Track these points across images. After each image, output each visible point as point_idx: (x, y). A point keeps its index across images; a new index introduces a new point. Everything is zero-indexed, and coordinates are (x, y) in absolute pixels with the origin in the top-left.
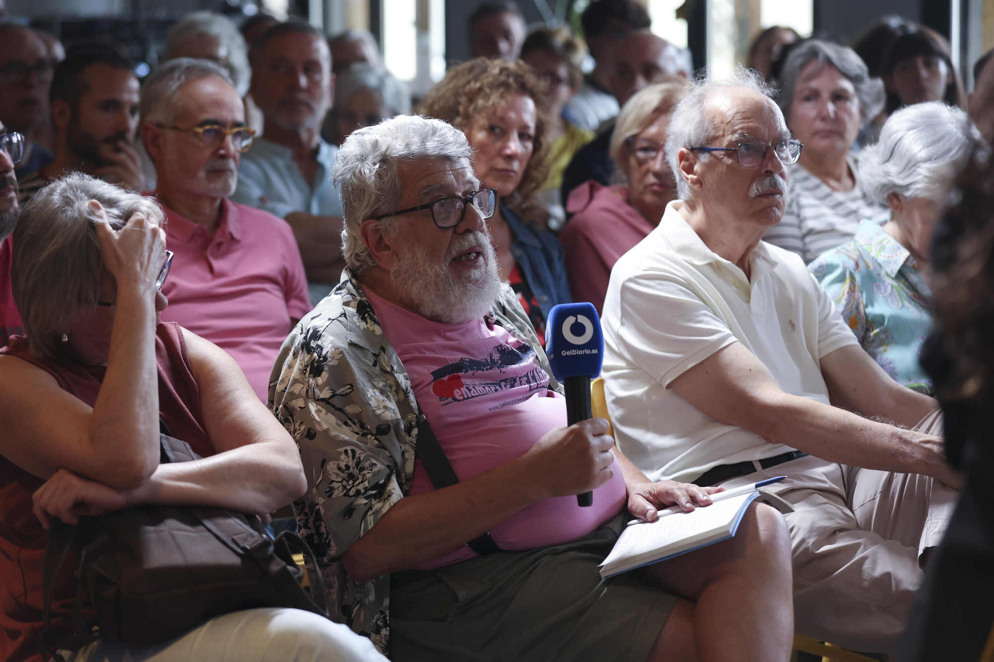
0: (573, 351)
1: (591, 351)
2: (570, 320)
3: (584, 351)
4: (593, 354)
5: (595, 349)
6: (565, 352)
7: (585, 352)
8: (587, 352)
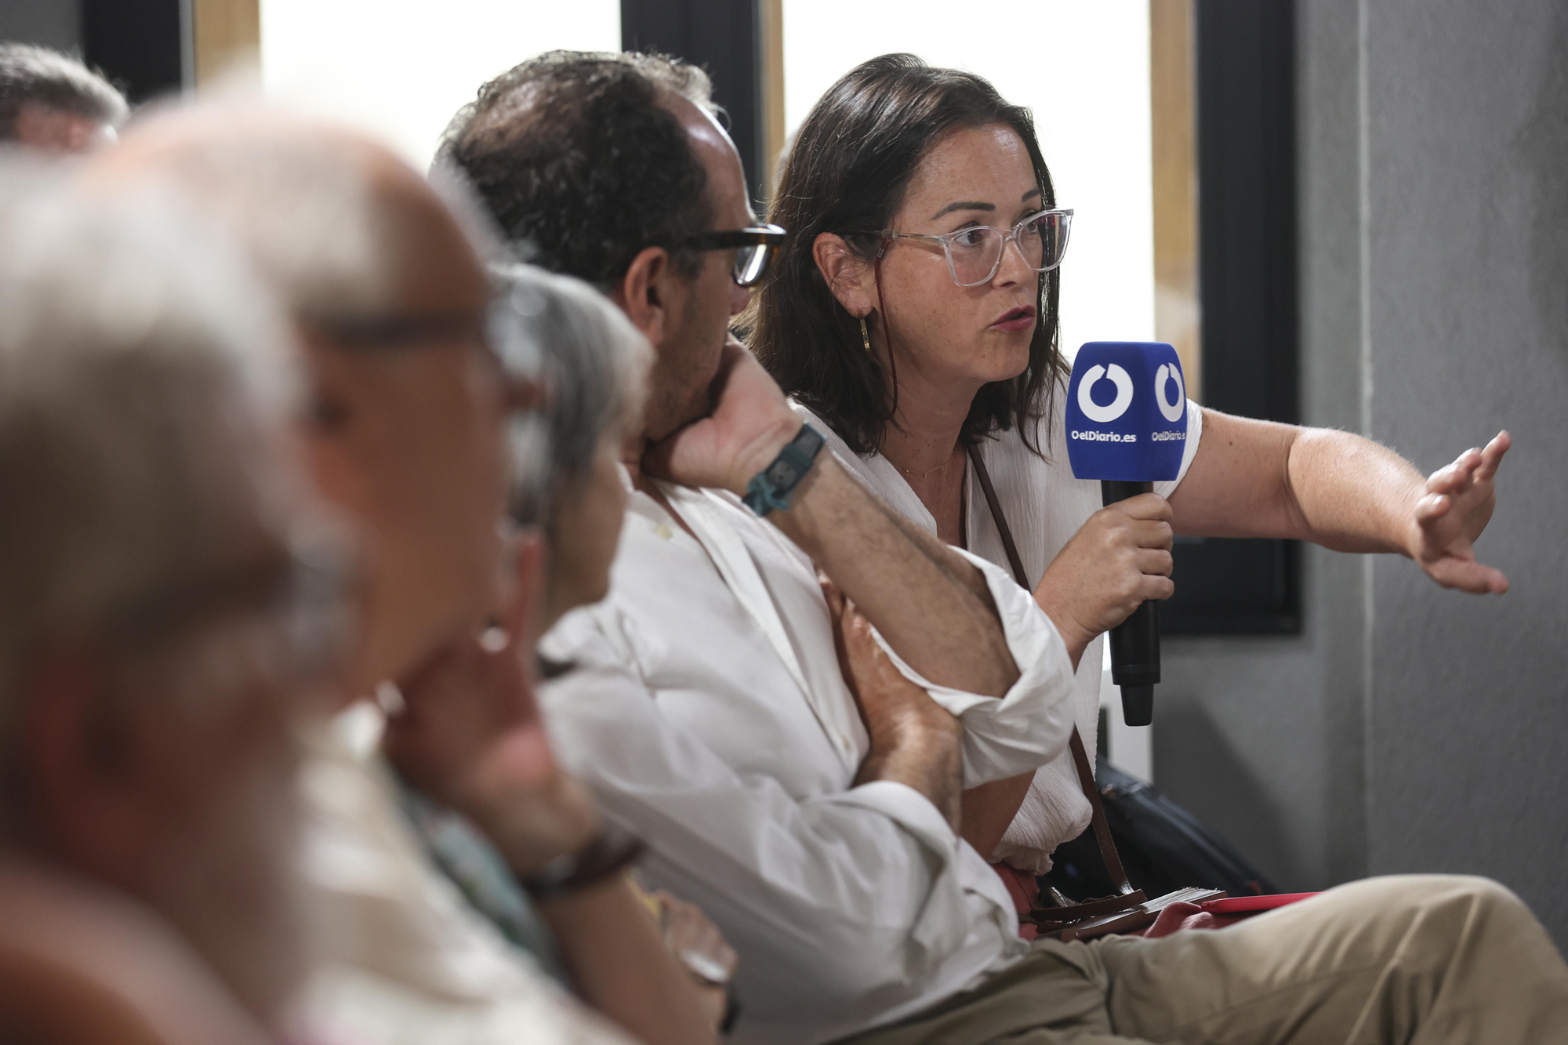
0: (1091, 433)
1: (1122, 438)
2: (1095, 373)
3: (1108, 436)
4: (1124, 442)
5: (1130, 435)
6: (1076, 432)
7: (1110, 438)
8: (1115, 438)
